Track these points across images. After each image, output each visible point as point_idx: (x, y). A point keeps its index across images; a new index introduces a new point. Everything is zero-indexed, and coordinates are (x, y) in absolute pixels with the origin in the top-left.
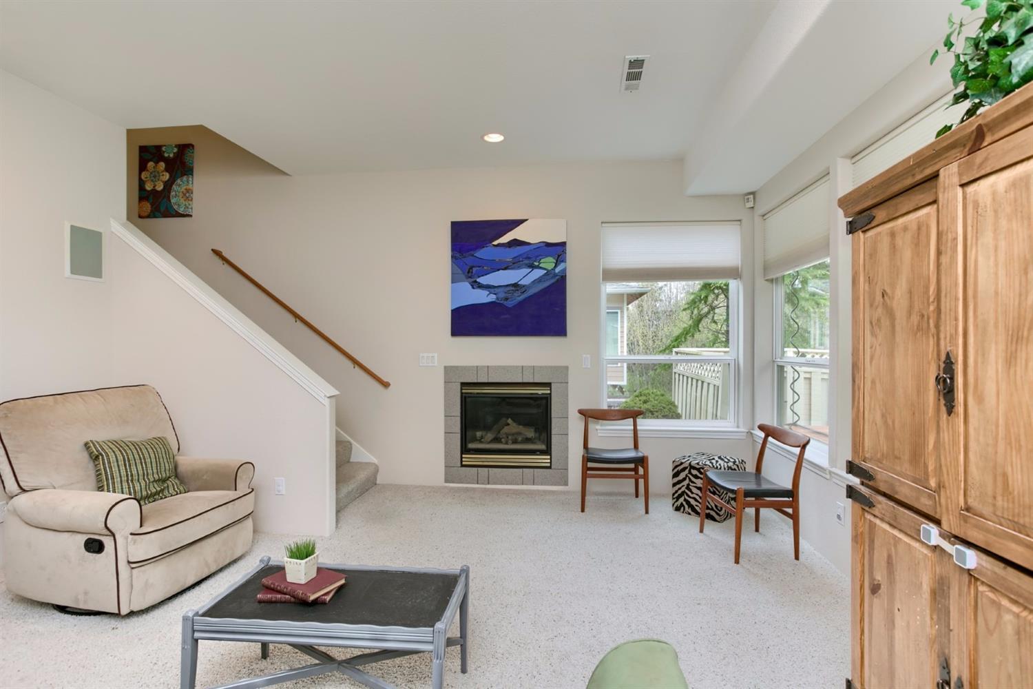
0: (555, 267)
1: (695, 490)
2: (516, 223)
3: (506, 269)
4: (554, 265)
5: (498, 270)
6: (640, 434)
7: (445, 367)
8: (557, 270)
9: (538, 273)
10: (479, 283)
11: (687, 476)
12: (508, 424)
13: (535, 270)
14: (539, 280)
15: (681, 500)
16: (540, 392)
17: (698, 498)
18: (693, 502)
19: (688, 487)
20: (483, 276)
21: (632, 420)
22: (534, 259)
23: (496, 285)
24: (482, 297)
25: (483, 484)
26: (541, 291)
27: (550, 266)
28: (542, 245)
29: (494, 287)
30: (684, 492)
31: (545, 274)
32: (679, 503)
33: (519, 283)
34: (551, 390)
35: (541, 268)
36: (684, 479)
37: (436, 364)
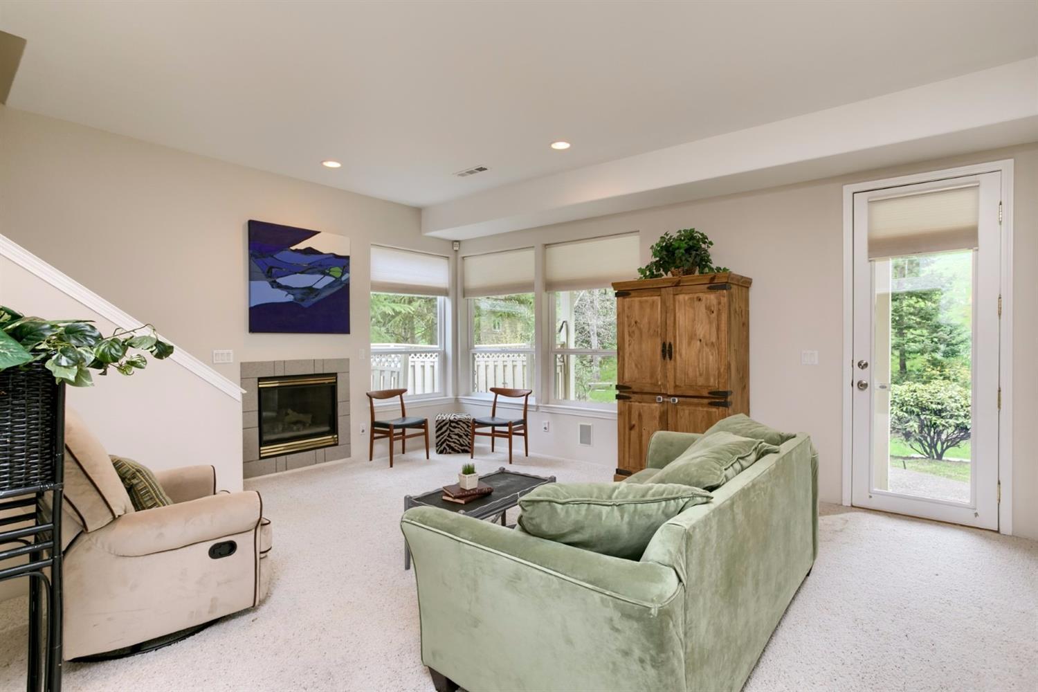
0: (342, 275)
1: (453, 436)
2: (310, 234)
3: (302, 273)
4: (341, 274)
5: (296, 273)
6: (406, 407)
7: (242, 364)
8: (343, 279)
9: (328, 280)
10: (278, 283)
11: (447, 428)
12: (288, 414)
13: (326, 277)
14: (330, 286)
15: (444, 445)
16: (326, 382)
17: (456, 441)
18: (453, 445)
19: (449, 436)
20: (282, 277)
21: (399, 396)
22: (325, 267)
23: (294, 287)
24: (281, 297)
25: (281, 471)
26: (331, 295)
27: (338, 275)
28: (332, 256)
29: (292, 288)
30: (446, 440)
31: (334, 281)
32: (442, 448)
33: (314, 287)
34: (336, 379)
35: (331, 275)
36: (446, 431)
37: (232, 361)
